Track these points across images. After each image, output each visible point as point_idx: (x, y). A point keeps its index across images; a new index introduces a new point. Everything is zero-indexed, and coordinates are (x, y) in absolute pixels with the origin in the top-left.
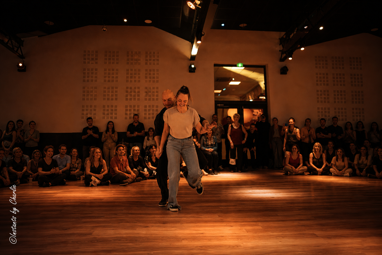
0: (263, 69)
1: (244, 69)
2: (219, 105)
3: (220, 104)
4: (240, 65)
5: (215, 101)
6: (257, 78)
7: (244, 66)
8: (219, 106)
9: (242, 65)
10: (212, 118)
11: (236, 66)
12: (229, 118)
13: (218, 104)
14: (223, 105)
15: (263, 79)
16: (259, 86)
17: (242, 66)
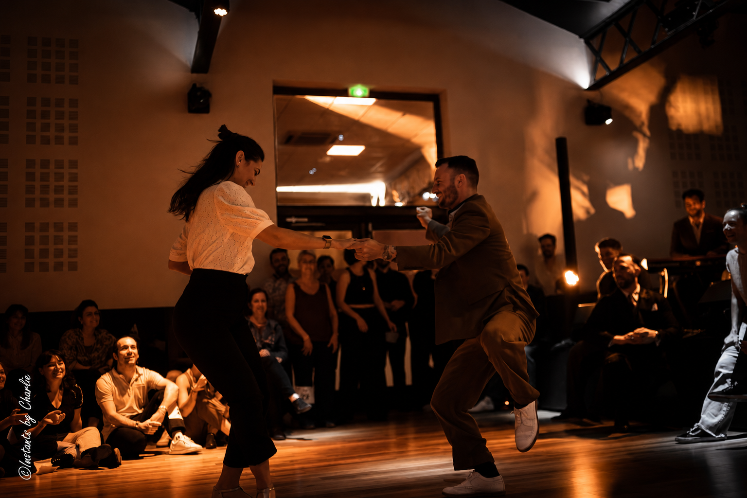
0: (430, 105)
1: (375, 104)
2: (293, 220)
3: (296, 216)
4: (359, 90)
5: (279, 208)
6: (416, 135)
7: (372, 94)
8: (291, 223)
9: (365, 91)
10: (272, 263)
11: (344, 93)
12: (328, 262)
13: (290, 217)
14: (306, 220)
15: (433, 138)
16: (421, 160)
17: (367, 93)
